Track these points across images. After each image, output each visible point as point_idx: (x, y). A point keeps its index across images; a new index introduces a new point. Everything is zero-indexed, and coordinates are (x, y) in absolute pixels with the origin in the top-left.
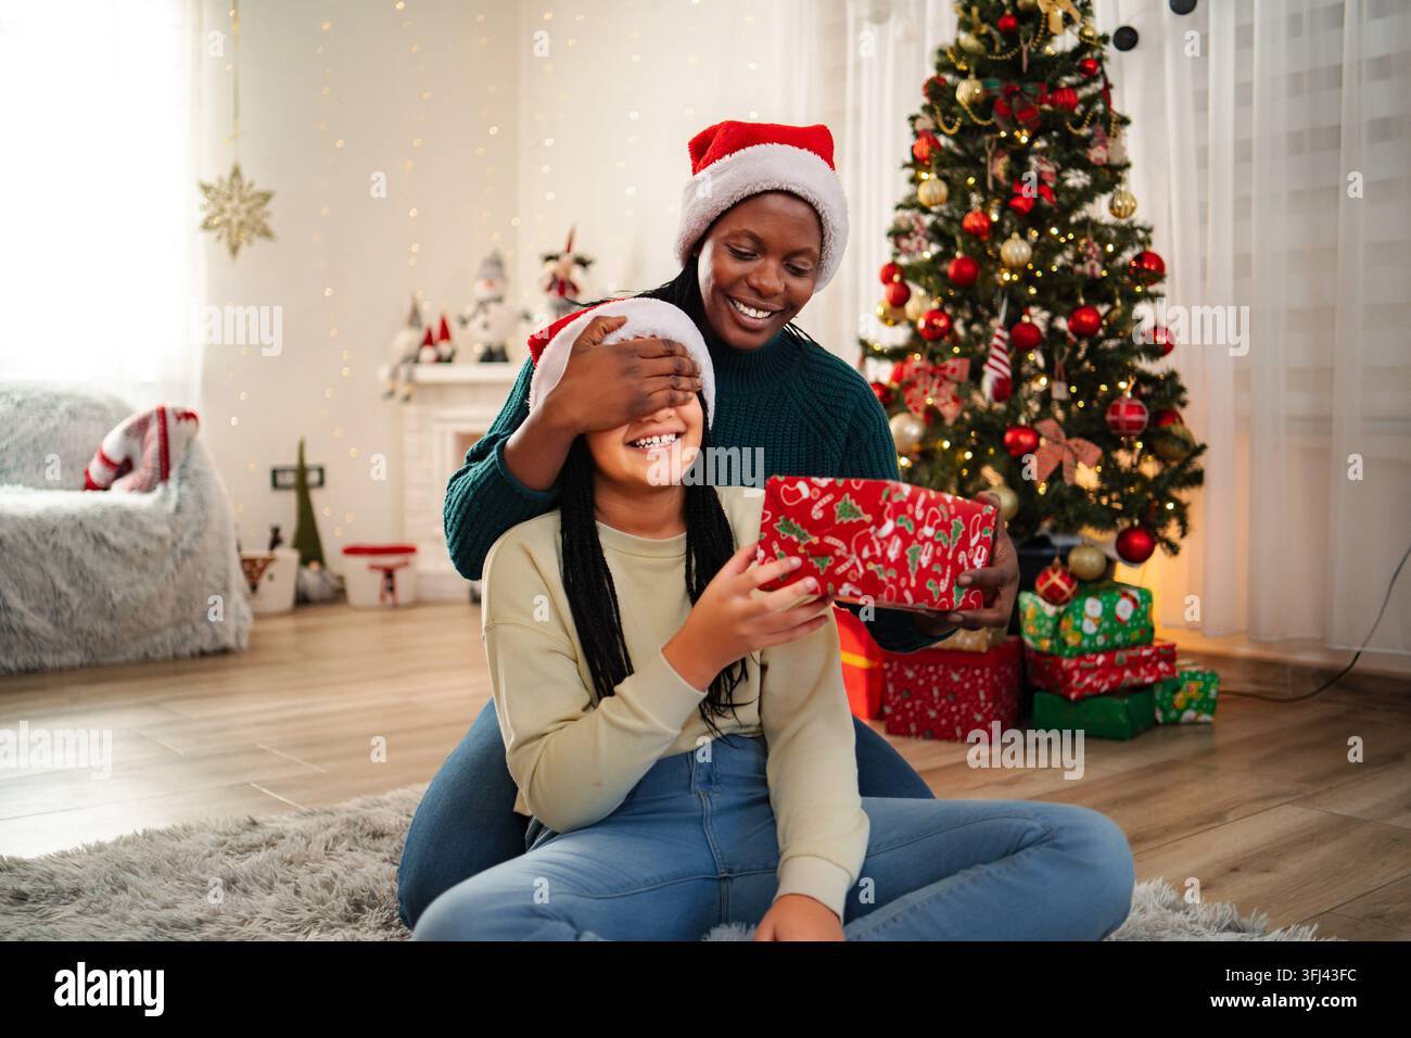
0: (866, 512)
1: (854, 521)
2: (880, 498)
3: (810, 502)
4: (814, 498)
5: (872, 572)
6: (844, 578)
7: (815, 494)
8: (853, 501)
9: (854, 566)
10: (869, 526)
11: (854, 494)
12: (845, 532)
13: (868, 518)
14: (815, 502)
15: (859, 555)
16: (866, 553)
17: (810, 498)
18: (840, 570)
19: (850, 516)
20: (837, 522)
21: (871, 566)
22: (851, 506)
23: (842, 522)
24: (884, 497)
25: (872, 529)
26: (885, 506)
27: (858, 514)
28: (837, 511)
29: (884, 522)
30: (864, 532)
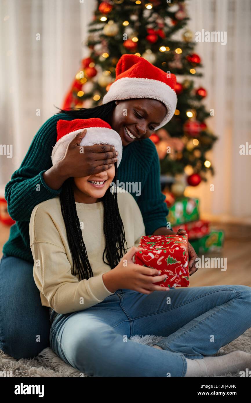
0: (178, 260)
1: (175, 264)
2: (183, 255)
3: (155, 260)
4: (156, 258)
5: (184, 279)
6: (174, 282)
7: (157, 257)
8: (172, 257)
9: (177, 278)
10: (180, 264)
11: (172, 255)
12: (172, 268)
13: (179, 262)
14: (158, 259)
15: (178, 274)
16: (180, 273)
17: (155, 258)
18: (172, 280)
19: (172, 262)
20: (168, 265)
21: (183, 277)
22: (172, 259)
23: (170, 265)
24: (184, 255)
25: (181, 265)
26: (185, 257)
27: (175, 261)
28: (167, 261)
29: (185, 263)
30: (178, 267)
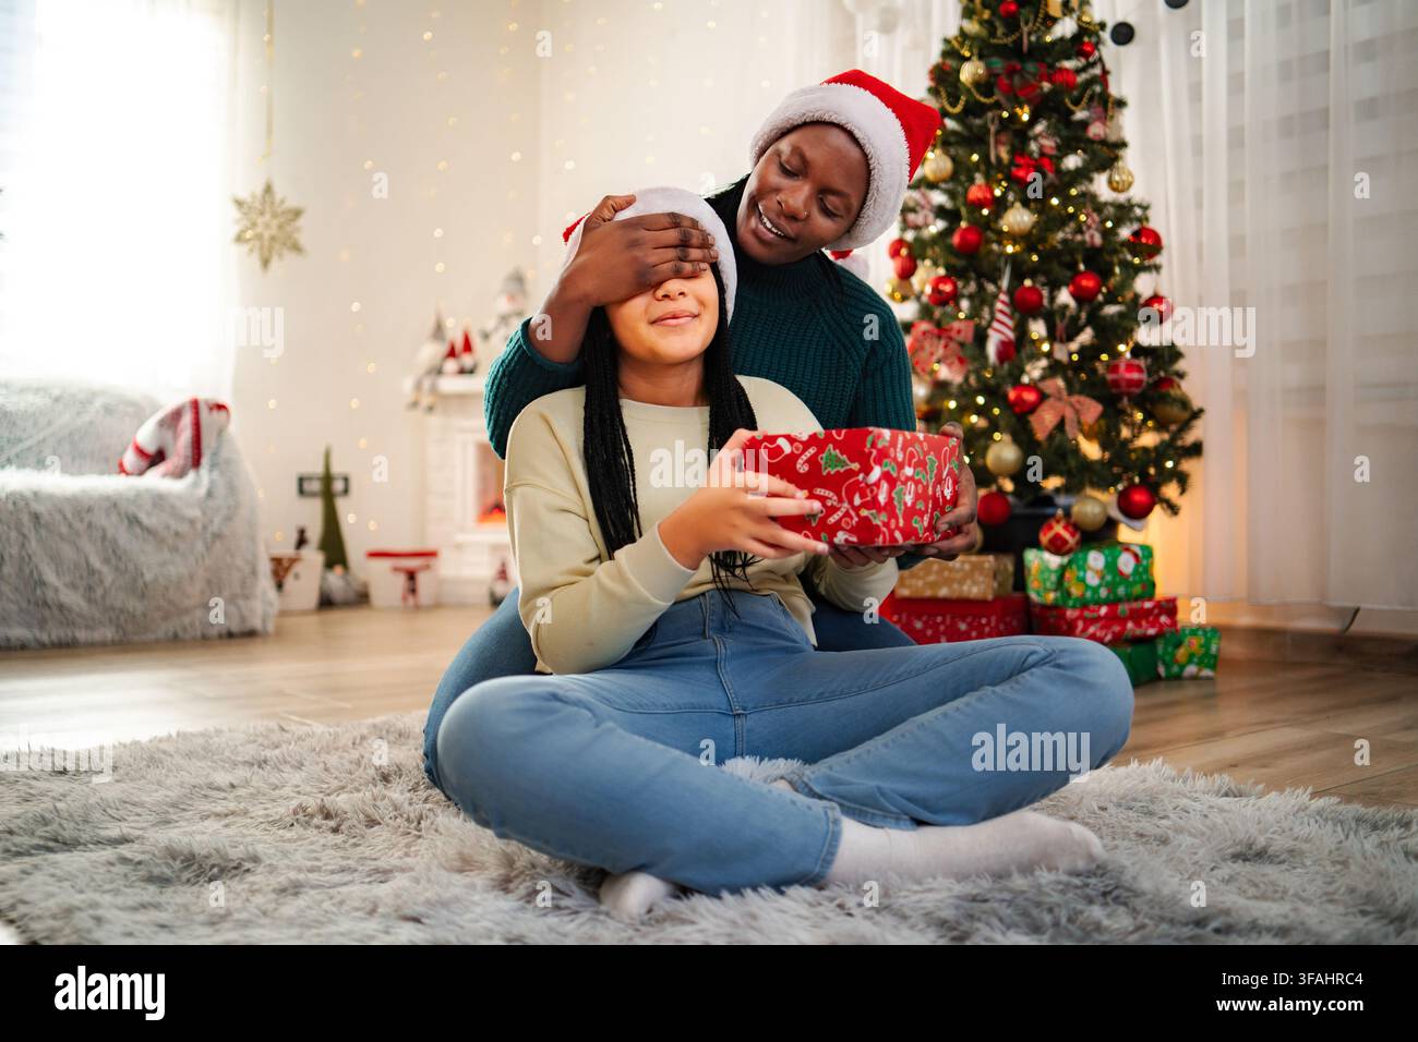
0: (852, 461)
1: (842, 470)
2: (865, 446)
3: (793, 457)
4: (796, 452)
5: (866, 518)
6: (837, 527)
7: (797, 449)
8: (837, 451)
9: (847, 514)
10: (857, 474)
11: (837, 445)
12: (834, 482)
13: (855, 466)
14: (799, 456)
15: (851, 502)
16: (857, 501)
17: (792, 452)
18: (832, 520)
19: (836, 466)
20: (824, 473)
21: (864, 513)
22: (836, 456)
23: (829, 473)
24: (868, 445)
25: (861, 477)
26: (871, 453)
27: (845, 464)
28: (823, 462)
29: (871, 469)
30: (851, 481)
